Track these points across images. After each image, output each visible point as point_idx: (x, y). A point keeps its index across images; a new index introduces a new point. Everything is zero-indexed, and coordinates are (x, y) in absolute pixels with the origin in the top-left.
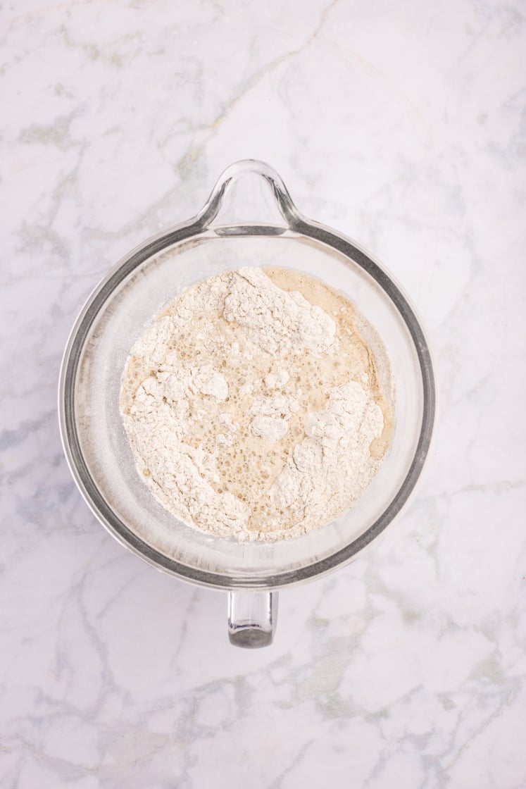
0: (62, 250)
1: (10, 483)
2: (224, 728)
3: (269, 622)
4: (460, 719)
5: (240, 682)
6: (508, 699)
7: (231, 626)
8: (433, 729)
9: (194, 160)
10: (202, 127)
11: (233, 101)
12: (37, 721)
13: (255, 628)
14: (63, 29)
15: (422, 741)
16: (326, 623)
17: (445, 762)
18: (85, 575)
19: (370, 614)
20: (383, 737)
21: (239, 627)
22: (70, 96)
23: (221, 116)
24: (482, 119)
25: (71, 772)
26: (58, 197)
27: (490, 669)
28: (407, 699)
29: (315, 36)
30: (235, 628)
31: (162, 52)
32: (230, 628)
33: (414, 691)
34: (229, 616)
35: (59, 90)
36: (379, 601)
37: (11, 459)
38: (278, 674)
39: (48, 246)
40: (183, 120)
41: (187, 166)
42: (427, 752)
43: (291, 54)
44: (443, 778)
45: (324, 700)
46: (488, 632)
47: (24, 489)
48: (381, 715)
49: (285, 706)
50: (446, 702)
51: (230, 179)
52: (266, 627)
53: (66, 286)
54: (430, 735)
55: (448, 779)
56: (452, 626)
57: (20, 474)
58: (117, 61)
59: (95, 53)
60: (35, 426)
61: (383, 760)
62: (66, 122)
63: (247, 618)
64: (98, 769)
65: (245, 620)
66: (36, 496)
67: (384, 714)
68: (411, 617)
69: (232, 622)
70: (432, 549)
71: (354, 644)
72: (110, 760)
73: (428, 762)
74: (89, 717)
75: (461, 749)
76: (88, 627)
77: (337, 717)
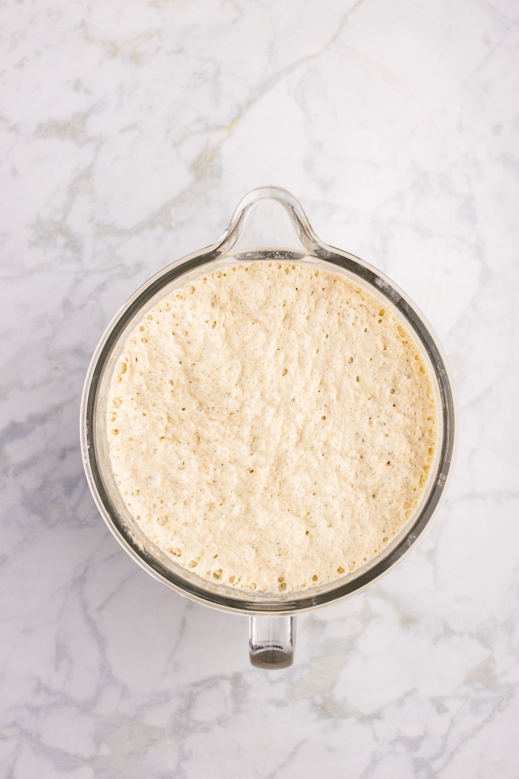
0: (74, 245)
1: (16, 475)
2: (219, 724)
3: (290, 643)
4: (453, 723)
5: (236, 679)
6: (500, 705)
8: (426, 733)
9: (210, 161)
10: (218, 128)
11: (250, 103)
12: (35, 710)
13: (276, 649)
14: (83, 25)
15: (414, 744)
16: (323, 624)
17: (436, 765)
18: (87, 568)
19: (367, 617)
20: (376, 739)
21: (260, 648)
22: (88, 92)
23: (238, 117)
24: (497, 129)
25: (66, 761)
26: (73, 192)
27: (484, 676)
28: (400, 702)
29: (333, 40)
30: (256, 649)
31: (180, 51)
32: (251, 649)
33: (408, 694)
34: (250, 637)
35: (77, 86)
36: (377, 605)
39: (61, 240)
40: (199, 120)
41: (202, 168)
42: (419, 754)
43: (308, 58)
45: (319, 700)
46: (484, 639)
47: (30, 481)
48: (375, 717)
49: (280, 704)
50: (440, 706)
51: (251, 204)
53: (77, 281)
54: (421, 738)
56: (448, 632)
57: (26, 466)
58: (135, 59)
59: (114, 50)
60: (42, 419)
61: (375, 761)
62: (83, 117)
63: (268, 639)
64: (93, 760)
65: (266, 641)
66: (41, 488)
67: (377, 716)
68: (407, 621)
69: (254, 644)
70: (431, 554)
71: (350, 646)
72: (105, 751)
73: (419, 765)
74: (87, 708)
75: (452, 753)
76: (89, 620)
77: (331, 717)
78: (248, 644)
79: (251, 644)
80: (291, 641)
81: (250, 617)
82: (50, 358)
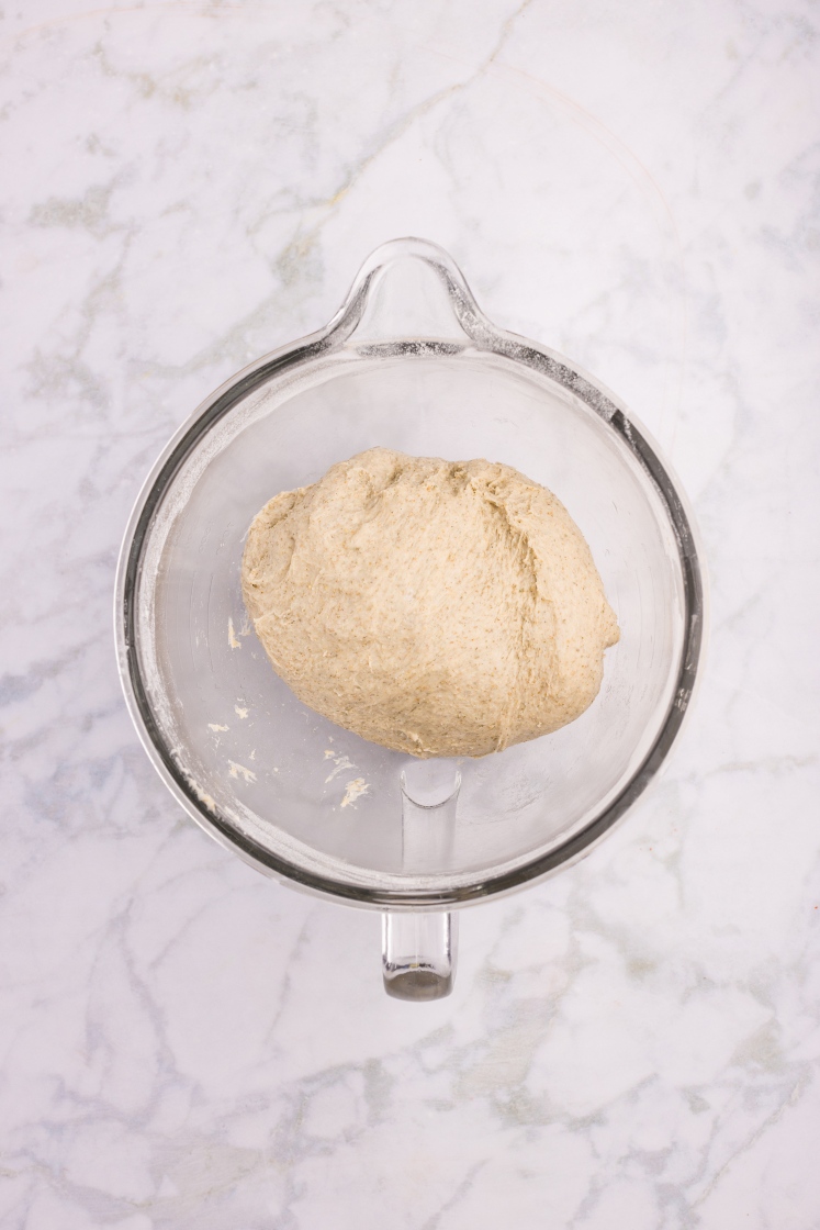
0: (95, 394)
1: (15, 758)
2: (347, 1141)
3: (446, 959)
4: (716, 1127)
5: (372, 1069)
6: (790, 1096)
7: (388, 968)
8: (674, 1143)
9: (303, 254)
10: (316, 202)
11: (363, 162)
12: (56, 1129)
13: (423, 969)
14: (98, 49)
15: (656, 1162)
16: (507, 977)
17: (692, 1194)
18: (131, 902)
19: (576, 964)
20: (596, 1156)
21: (399, 967)
22: (109, 153)
23: (346, 185)
24: (753, 190)
25: (108, 1208)
26: (90, 311)
27: (763, 1050)
28: (633, 1096)
29: (492, 60)
30: (394, 970)
31: (252, 85)
32: (385, 970)
33: (644, 1083)
34: (384, 951)
35: (92, 145)
36: (590, 943)
37: (18, 720)
38: (432, 1057)
39: (74, 387)
40: (285, 191)
41: (293, 264)
42: (665, 1178)
43: (453, 88)
44: (689, 1218)
45: (504, 1097)
46: (761, 992)
47: (36, 767)
48: (593, 1122)
49: (442, 1106)
50: (695, 1100)
51: (379, 267)
52: (440, 966)
53: (102, 451)
54: (668, 1152)
55: (697, 1220)
56: (704, 982)
57: (30, 743)
58: (182, 99)
59: (148, 87)
60: (53, 669)
61: (595, 1191)
62: (103, 194)
63: (412, 955)
64: (151, 1204)
65: (409, 957)
66: (55, 777)
67: (596, 1119)
68: (639, 968)
69: (389, 960)
70: (673, 862)
71: (550, 1010)
72: (169, 1189)
73: (666, 1194)
74: (138, 1122)
75: (718, 1174)
76: (137, 983)
77: (522, 1123)
78: (381, 961)
79: (385, 960)
80: (449, 955)
81: (383, 915)
82: (62, 573)
